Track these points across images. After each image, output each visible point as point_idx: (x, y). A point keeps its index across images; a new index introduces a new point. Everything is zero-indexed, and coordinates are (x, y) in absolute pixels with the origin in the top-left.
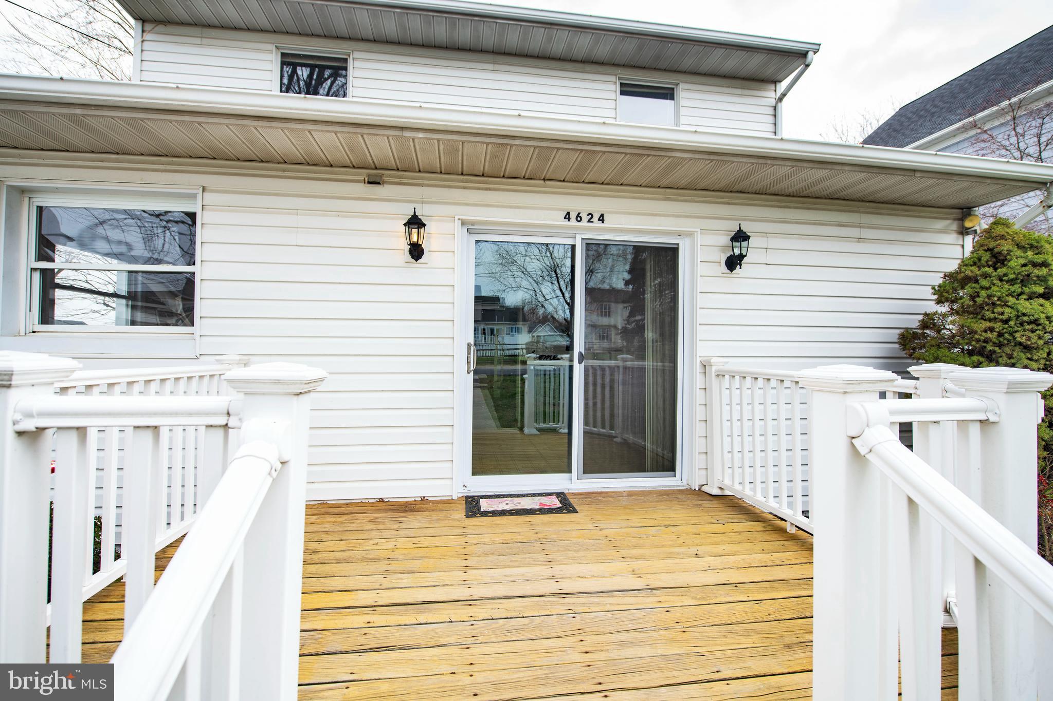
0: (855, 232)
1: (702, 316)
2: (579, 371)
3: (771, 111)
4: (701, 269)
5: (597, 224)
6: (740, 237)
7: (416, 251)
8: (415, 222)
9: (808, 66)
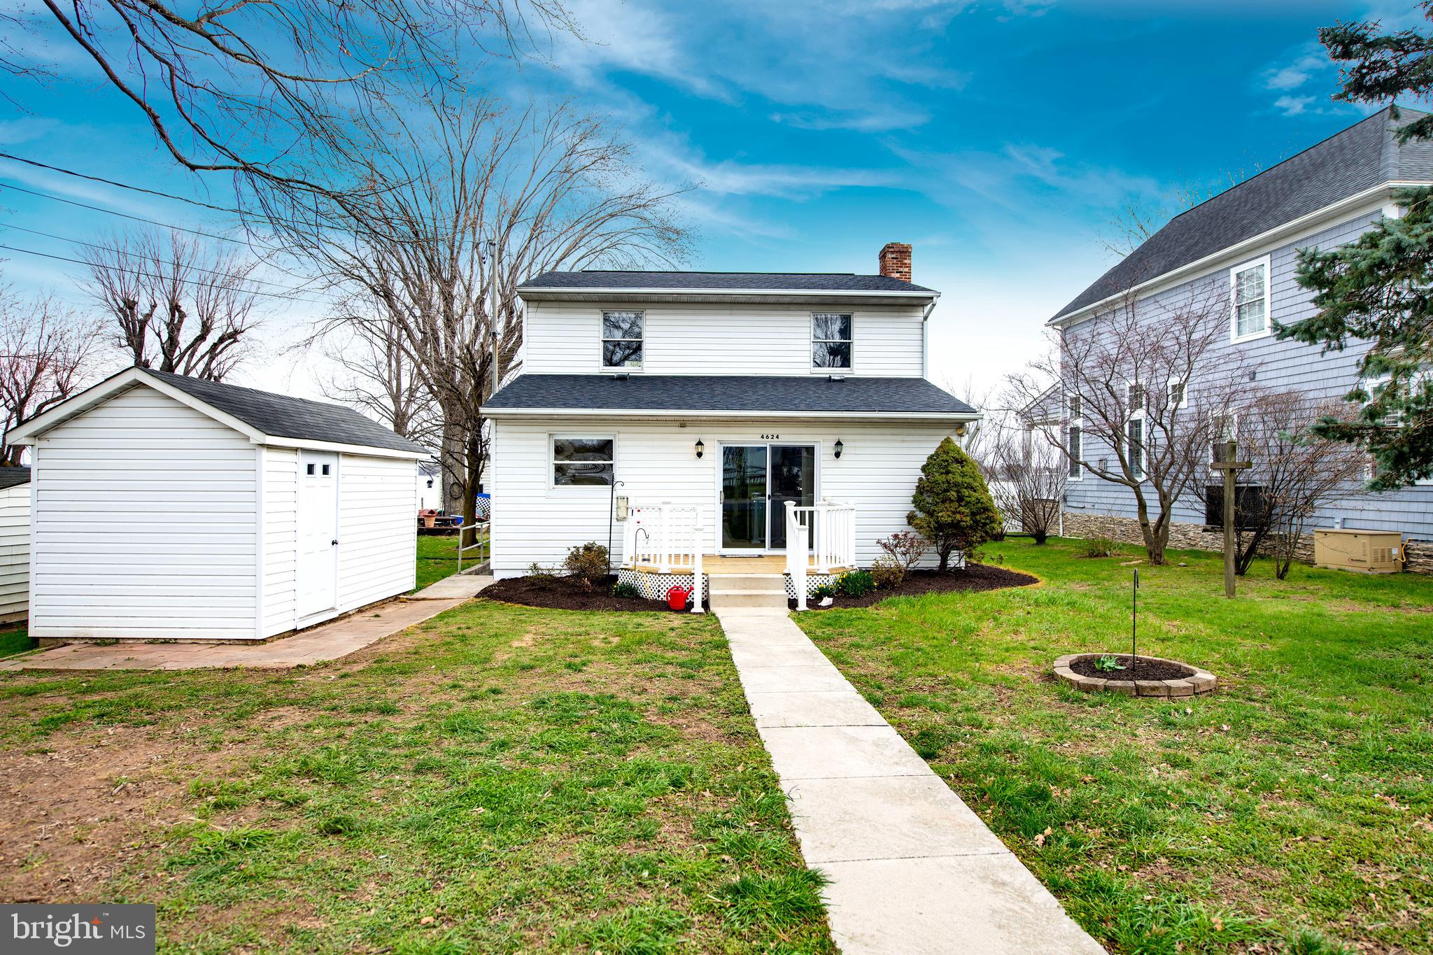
0: (901, 438)
1: (823, 479)
2: (768, 503)
3: (920, 326)
4: (823, 457)
5: (775, 439)
6: (839, 444)
7: (700, 455)
8: (700, 443)
9: (934, 305)
